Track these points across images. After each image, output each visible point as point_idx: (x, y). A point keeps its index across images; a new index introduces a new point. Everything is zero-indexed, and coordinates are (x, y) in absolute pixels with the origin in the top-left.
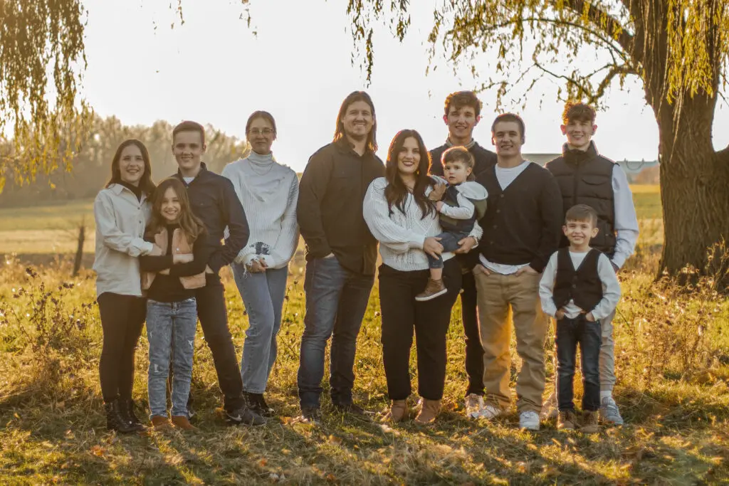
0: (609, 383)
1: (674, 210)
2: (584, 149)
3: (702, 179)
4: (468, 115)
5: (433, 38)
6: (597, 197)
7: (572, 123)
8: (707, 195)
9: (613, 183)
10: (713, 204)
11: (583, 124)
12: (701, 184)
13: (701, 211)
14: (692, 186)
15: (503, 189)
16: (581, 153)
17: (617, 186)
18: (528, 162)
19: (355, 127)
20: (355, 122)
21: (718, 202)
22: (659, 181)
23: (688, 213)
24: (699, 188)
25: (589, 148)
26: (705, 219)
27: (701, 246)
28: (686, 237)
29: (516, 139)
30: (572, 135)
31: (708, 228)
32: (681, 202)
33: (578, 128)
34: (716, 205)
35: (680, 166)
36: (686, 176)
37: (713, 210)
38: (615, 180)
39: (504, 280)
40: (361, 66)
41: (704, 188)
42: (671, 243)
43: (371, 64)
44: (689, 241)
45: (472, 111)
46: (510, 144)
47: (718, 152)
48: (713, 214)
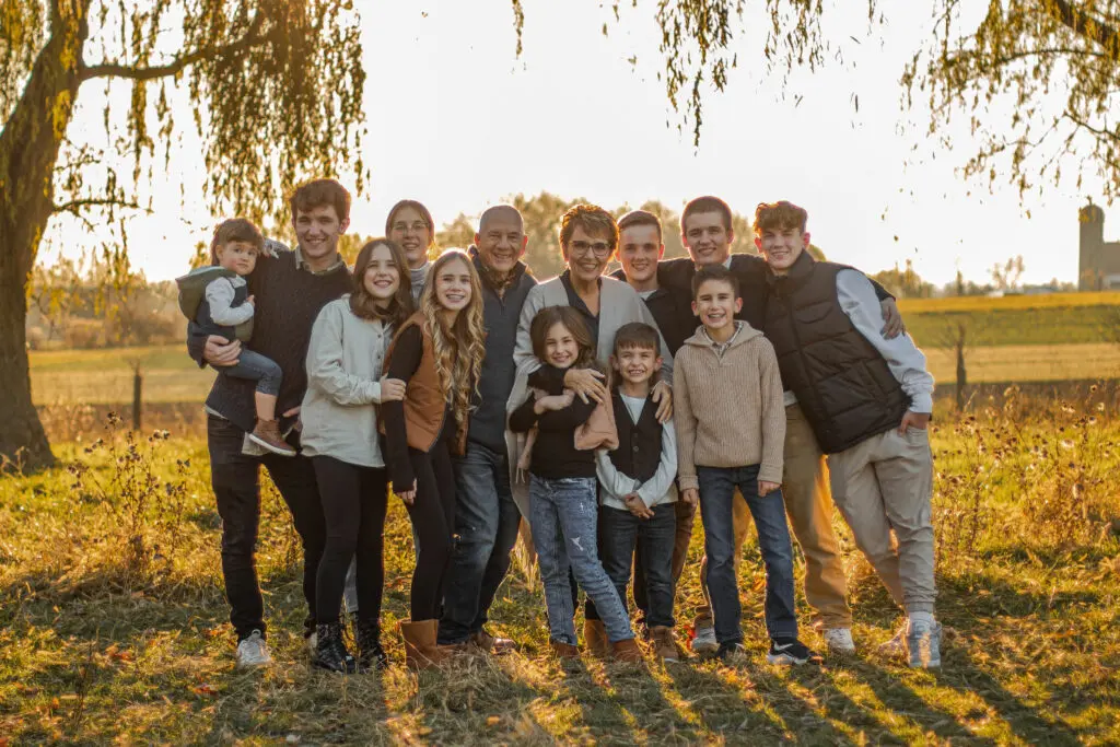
0: (921, 600)
5: (908, 79)
30: (771, 251)
40: (679, 127)
43: (699, 123)
46: (712, 246)
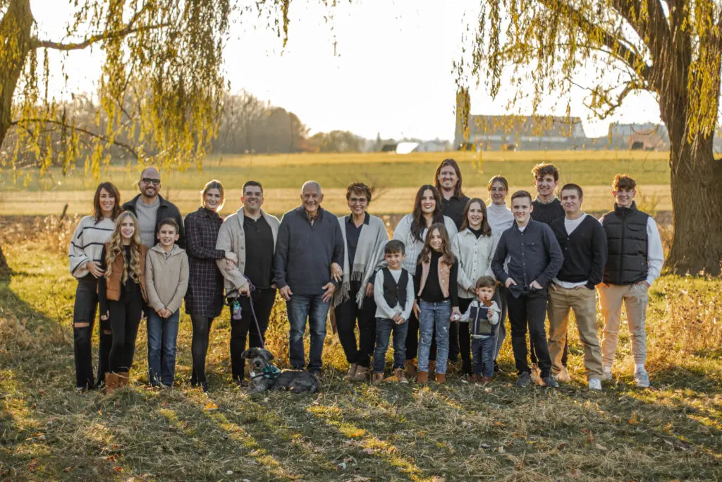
1: (682, 206)
2: (629, 207)
3: (704, 182)
4: (549, 180)
6: (638, 239)
7: (620, 190)
8: (708, 195)
9: (647, 228)
10: (712, 202)
11: (627, 191)
12: (704, 186)
13: (703, 208)
14: (696, 188)
15: (569, 233)
16: (626, 209)
17: (651, 231)
18: (585, 215)
19: (445, 183)
20: (445, 179)
21: (717, 200)
22: (669, 181)
23: (693, 208)
24: (702, 189)
25: (631, 206)
26: (706, 213)
27: (703, 235)
28: (691, 230)
29: (576, 200)
30: (621, 198)
31: (708, 220)
32: (687, 201)
33: (624, 193)
34: (715, 203)
35: (687, 172)
36: (692, 179)
37: (712, 206)
38: (649, 227)
39: (567, 292)
41: (706, 189)
42: (678, 232)
44: (693, 231)
45: (552, 178)
47: (717, 160)
48: (713, 210)
